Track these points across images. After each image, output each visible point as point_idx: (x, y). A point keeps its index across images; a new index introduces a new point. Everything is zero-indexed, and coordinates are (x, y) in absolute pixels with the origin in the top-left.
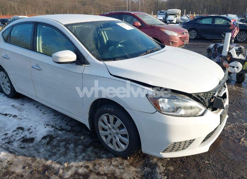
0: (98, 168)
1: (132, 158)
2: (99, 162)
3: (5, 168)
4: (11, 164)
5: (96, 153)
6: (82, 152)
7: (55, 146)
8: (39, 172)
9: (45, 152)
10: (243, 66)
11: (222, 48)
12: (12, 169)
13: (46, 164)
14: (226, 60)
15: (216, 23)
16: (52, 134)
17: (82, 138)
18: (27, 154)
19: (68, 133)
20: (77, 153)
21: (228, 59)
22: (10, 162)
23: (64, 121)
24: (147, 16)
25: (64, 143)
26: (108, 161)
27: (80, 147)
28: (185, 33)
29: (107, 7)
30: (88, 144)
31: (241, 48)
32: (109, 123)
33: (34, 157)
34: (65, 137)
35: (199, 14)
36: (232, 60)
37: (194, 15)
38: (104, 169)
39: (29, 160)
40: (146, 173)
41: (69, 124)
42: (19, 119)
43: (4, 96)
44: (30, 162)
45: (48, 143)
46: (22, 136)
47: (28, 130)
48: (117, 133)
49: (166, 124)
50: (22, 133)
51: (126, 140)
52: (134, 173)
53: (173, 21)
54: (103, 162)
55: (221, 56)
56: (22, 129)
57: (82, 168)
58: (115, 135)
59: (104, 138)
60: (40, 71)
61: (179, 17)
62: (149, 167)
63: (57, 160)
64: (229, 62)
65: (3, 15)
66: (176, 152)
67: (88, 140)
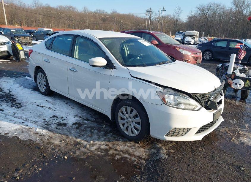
0: (116, 146)
1: (142, 143)
2: (117, 143)
3: (47, 140)
4: (51, 138)
5: (115, 138)
6: (104, 136)
7: (83, 130)
8: (71, 145)
9: (75, 133)
10: (245, 83)
11: (227, 67)
12: (52, 141)
13: (76, 141)
14: (231, 77)
15: (231, 46)
16: (80, 122)
17: (104, 126)
18: (62, 133)
19: (92, 123)
20: (100, 136)
21: (233, 76)
22: (50, 137)
23: (89, 114)
24: (164, 35)
25: (90, 129)
26: (124, 143)
27: (102, 132)
28: (199, 53)
29: (127, 25)
30: (108, 131)
31: (245, 68)
32: (127, 114)
33: (67, 135)
34: (90, 125)
35: (218, 37)
36: (236, 77)
37: (213, 38)
38: (120, 148)
39: (64, 137)
40: (152, 153)
41: (93, 117)
42: (53, 110)
43: (39, 93)
44: (65, 138)
45: (77, 128)
46: (57, 121)
47: (61, 118)
48: (132, 121)
49: (170, 113)
50: (57, 120)
51: (139, 127)
52: (144, 152)
53: (190, 42)
54: (120, 144)
55: (227, 74)
56: (57, 117)
57: (104, 146)
58: (131, 123)
59: (121, 126)
60: (76, 72)
61: (197, 39)
62: (156, 149)
63: (85, 139)
64: (233, 80)
65: (28, 26)
66: (176, 137)
67: (108, 129)
